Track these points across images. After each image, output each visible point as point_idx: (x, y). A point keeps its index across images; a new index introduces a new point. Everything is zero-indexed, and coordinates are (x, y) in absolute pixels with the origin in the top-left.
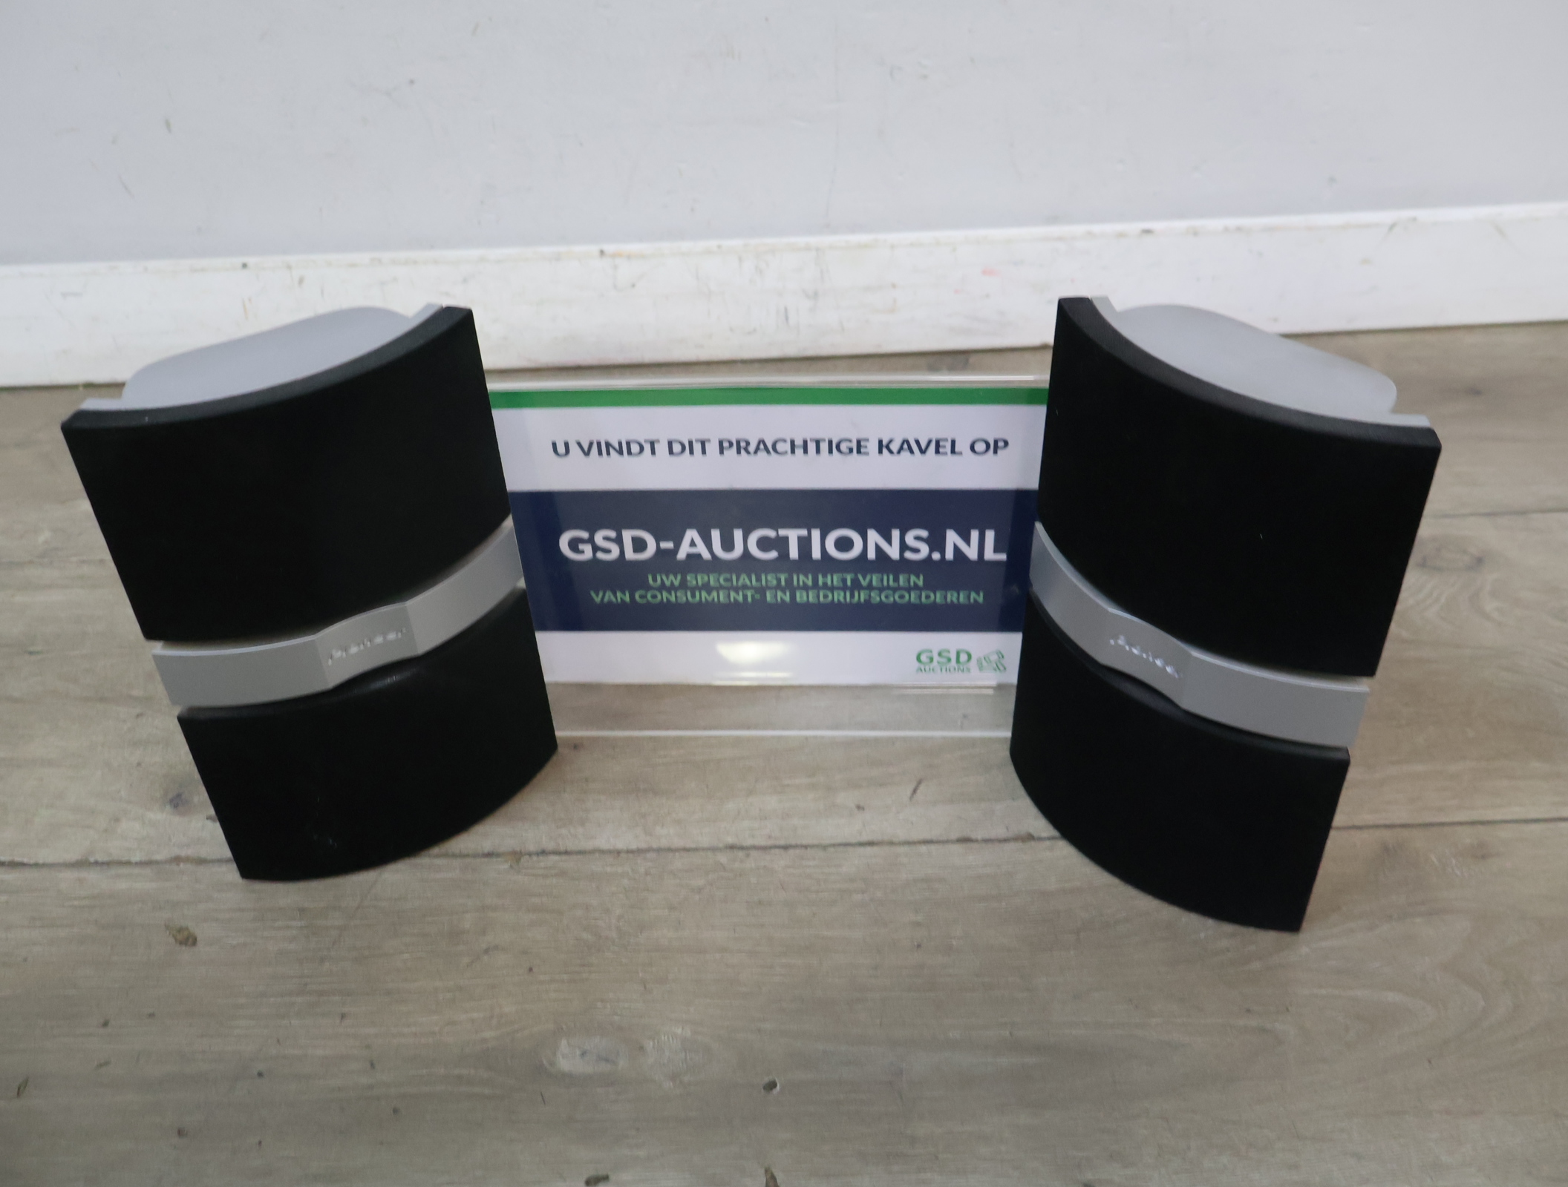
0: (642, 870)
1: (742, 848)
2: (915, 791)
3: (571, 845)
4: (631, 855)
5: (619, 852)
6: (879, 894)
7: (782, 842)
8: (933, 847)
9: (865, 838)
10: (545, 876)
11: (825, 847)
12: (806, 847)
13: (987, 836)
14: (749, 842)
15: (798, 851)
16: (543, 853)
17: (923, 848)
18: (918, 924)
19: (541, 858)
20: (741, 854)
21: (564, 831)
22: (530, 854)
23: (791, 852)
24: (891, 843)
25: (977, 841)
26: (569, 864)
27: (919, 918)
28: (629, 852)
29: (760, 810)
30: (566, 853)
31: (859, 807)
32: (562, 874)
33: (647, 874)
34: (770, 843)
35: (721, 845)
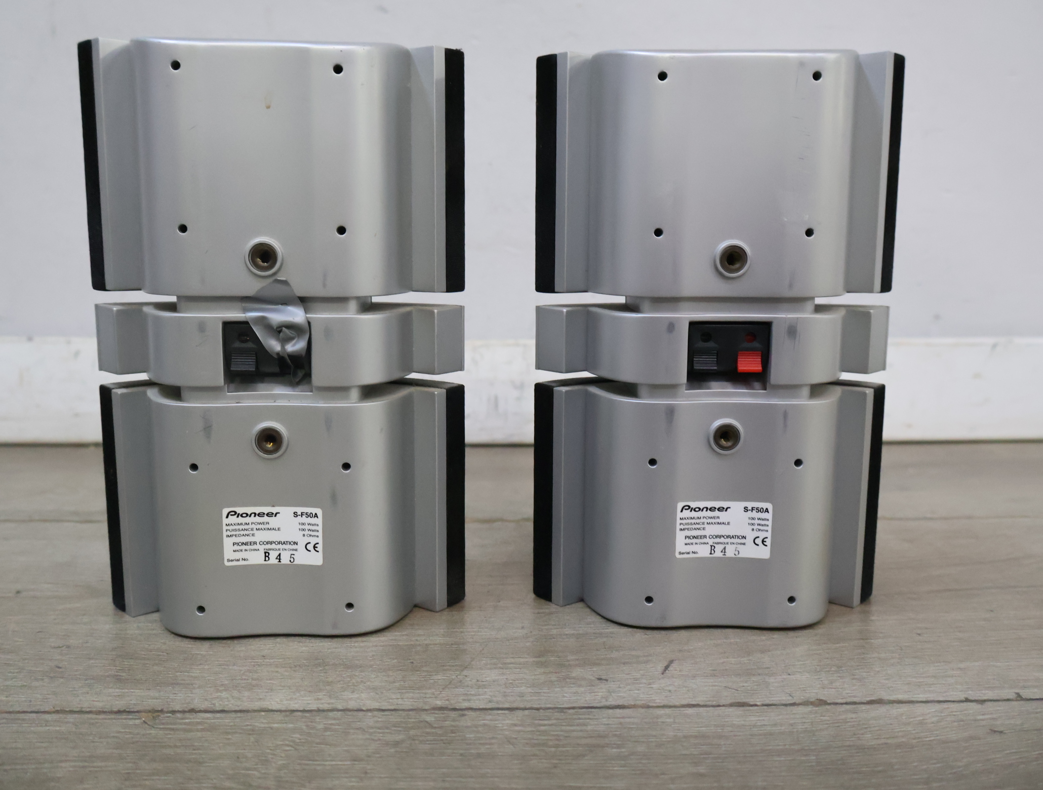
0: (321, 726)
1: (455, 709)
2: (667, 668)
3: (231, 705)
4: (307, 715)
5: (293, 711)
6: (641, 749)
7: (507, 706)
8: (701, 709)
9: (611, 702)
10: (190, 731)
11: (562, 710)
12: (538, 709)
13: (767, 702)
14: (466, 705)
15: (527, 712)
16: (192, 711)
17: (690, 711)
18: (702, 775)
19: (187, 715)
20: (453, 714)
21: (224, 695)
22: (174, 712)
23: (520, 713)
24: (648, 707)
25: (756, 705)
26: (226, 720)
27: (702, 769)
28: (304, 711)
29: (478, 681)
30: (222, 711)
31: (600, 679)
32: (212, 728)
33: (326, 729)
34: (489, 706)
35: (427, 707)
